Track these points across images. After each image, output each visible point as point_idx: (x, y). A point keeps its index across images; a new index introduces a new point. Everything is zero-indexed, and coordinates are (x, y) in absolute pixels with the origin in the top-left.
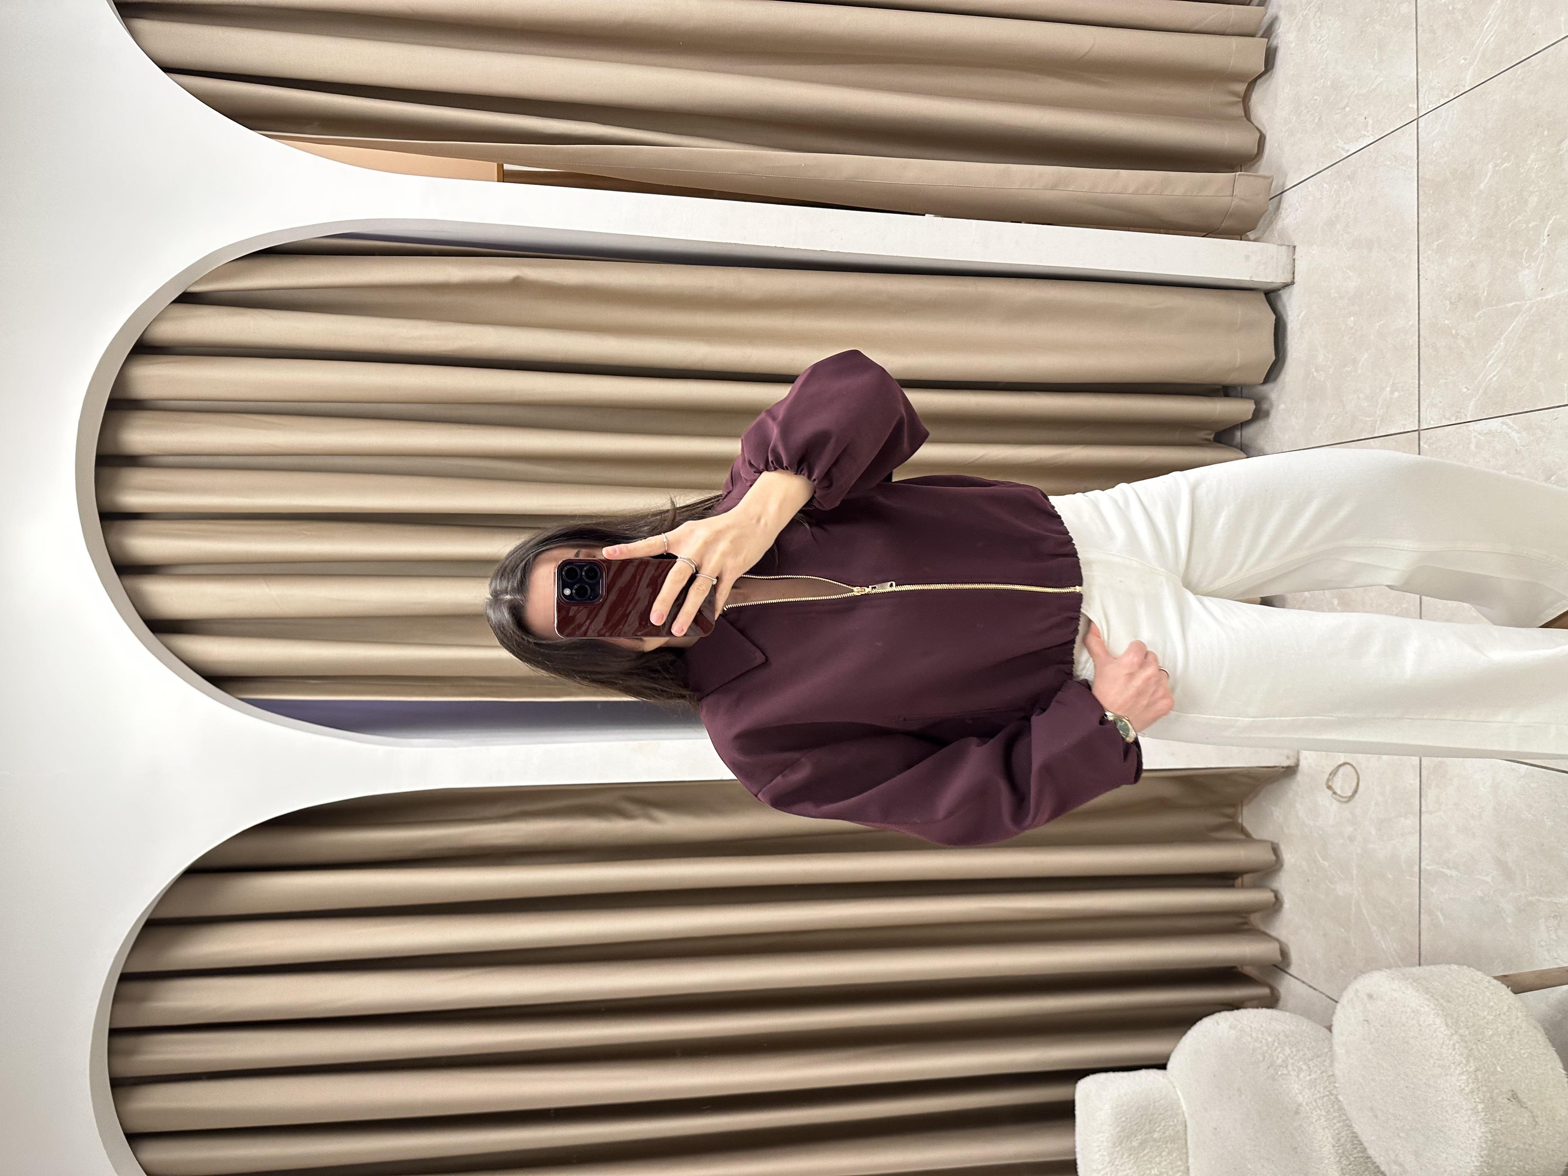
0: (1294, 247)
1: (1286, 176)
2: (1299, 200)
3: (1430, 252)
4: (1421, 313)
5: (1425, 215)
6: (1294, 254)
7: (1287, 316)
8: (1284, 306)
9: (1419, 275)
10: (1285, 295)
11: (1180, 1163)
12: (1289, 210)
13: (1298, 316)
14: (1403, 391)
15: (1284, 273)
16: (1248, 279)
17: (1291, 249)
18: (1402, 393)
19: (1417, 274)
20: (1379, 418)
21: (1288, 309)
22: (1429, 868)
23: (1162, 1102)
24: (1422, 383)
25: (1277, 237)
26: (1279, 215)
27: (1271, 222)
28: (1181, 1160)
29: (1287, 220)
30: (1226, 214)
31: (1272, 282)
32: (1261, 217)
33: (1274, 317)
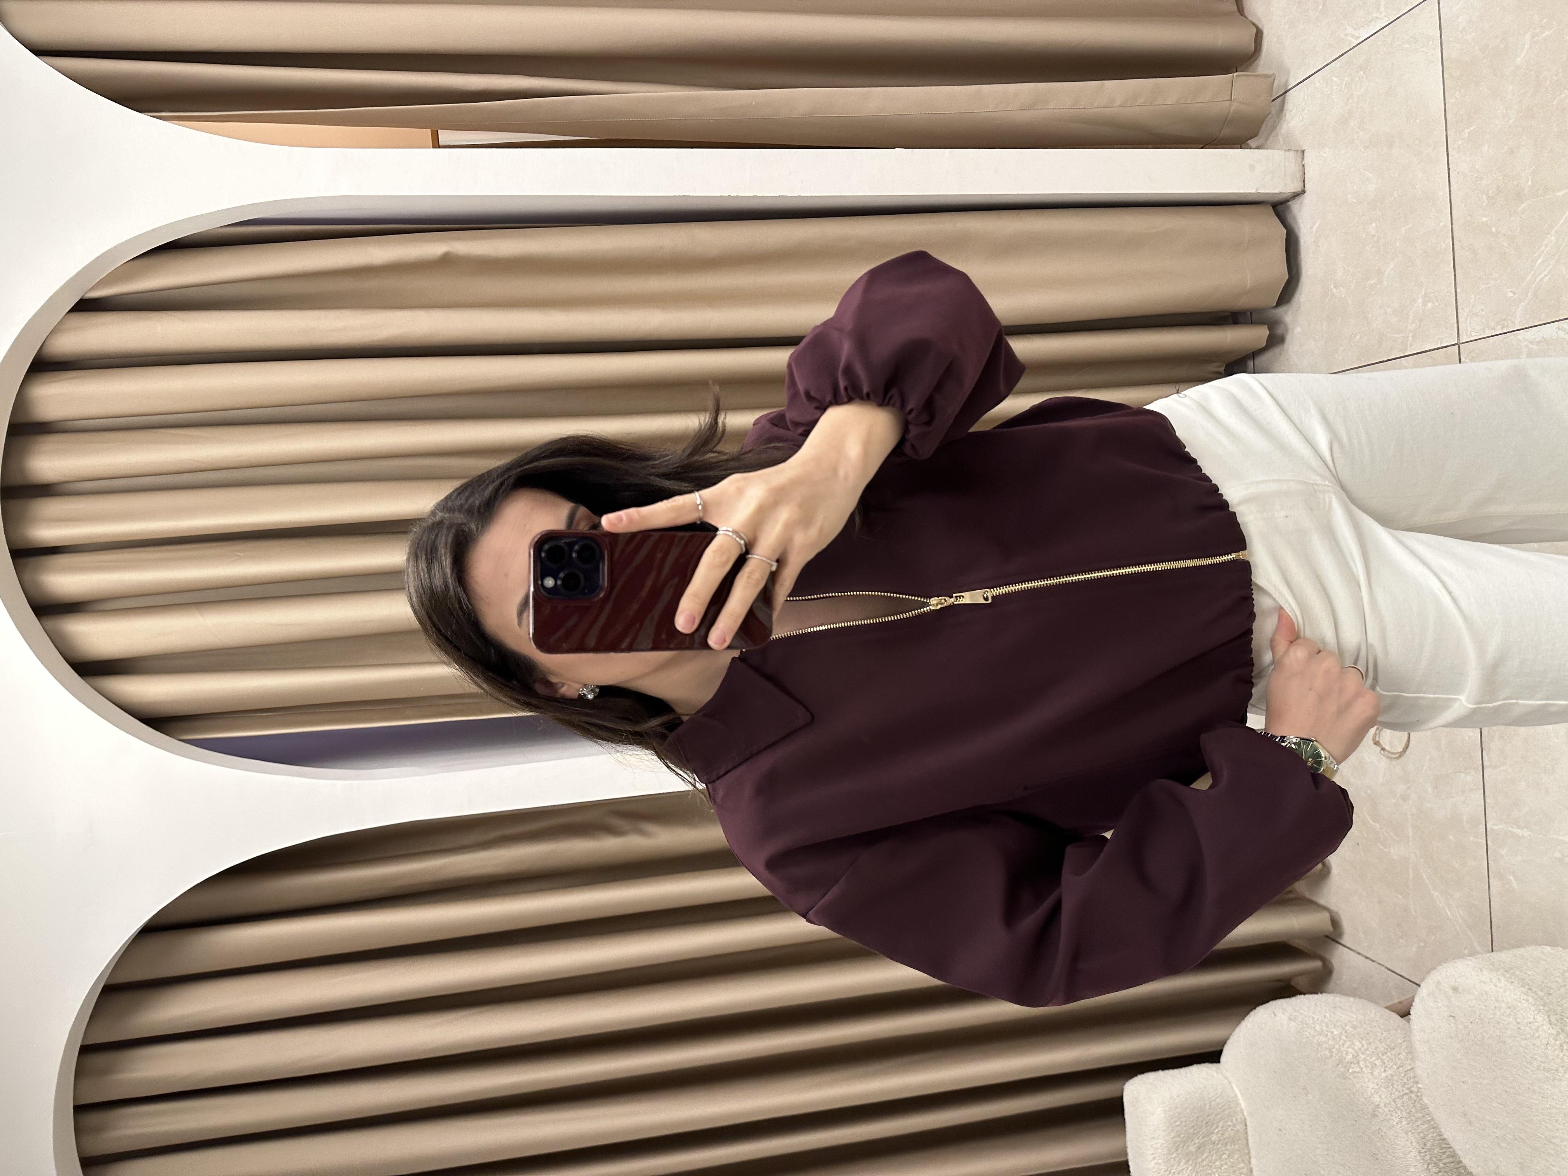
0: (1303, 152)
1: (1288, 73)
2: (1306, 99)
3: (1460, 142)
4: (1454, 212)
5: (1452, 101)
6: (1303, 159)
7: (1299, 228)
8: (1294, 218)
9: (1449, 169)
10: (1295, 206)
11: (1242, 1165)
12: (1294, 111)
13: (1312, 228)
14: (1437, 301)
15: (1293, 181)
16: (1254, 191)
17: (1300, 154)
18: (1437, 304)
19: (1447, 169)
20: (1411, 334)
21: (1300, 221)
22: (1495, 828)
23: (1218, 1100)
24: (1458, 290)
25: (1282, 142)
26: (1284, 118)
27: (1274, 127)
28: (1243, 1161)
29: (1293, 123)
30: (1226, 121)
31: (1281, 193)
32: (1262, 122)
33: (1285, 231)
